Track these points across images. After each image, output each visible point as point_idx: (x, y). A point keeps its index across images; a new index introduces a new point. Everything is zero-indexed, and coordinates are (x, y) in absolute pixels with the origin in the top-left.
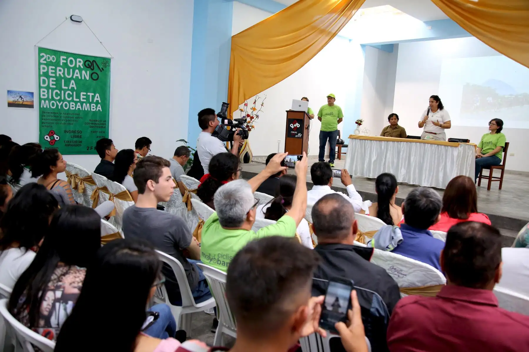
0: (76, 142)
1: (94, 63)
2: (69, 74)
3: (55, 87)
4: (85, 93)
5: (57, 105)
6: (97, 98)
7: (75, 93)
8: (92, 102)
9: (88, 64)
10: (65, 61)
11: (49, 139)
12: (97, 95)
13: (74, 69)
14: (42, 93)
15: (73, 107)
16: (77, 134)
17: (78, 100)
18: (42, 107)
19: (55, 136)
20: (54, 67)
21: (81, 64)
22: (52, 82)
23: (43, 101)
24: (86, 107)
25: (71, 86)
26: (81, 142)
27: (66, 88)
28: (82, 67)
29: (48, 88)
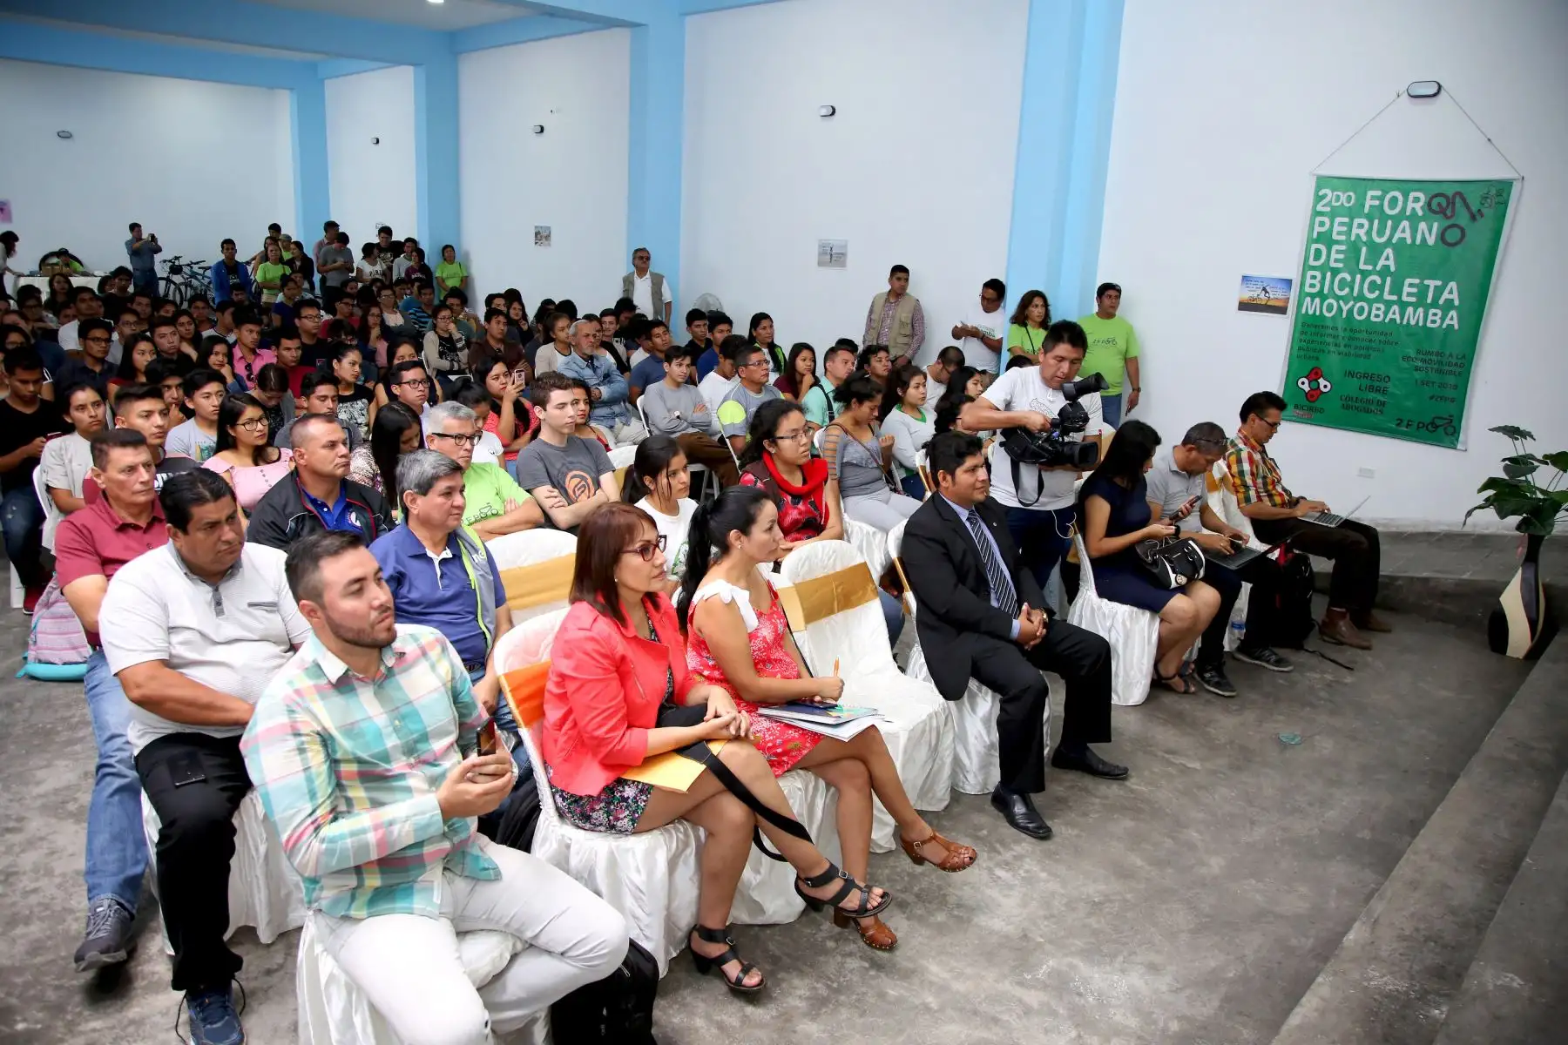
0: (1368, 401)
1: (1458, 200)
2: (1380, 233)
3: (1340, 265)
4: (1417, 281)
5: (1340, 309)
6: (1452, 292)
7: (1389, 279)
8: (1435, 304)
9: (1439, 204)
10: (1377, 203)
11: (1306, 388)
12: (1453, 285)
13: (1397, 220)
14: (1308, 281)
15: (1377, 314)
16: (1376, 384)
17: (1394, 298)
18: (1303, 311)
19: (1322, 382)
20: (1346, 220)
21: (1418, 206)
22: (1336, 256)
23: (1308, 299)
24: (1414, 317)
25: (1382, 262)
26: (1383, 404)
27: (1370, 268)
28: (1420, 213)
29: (1323, 269)
